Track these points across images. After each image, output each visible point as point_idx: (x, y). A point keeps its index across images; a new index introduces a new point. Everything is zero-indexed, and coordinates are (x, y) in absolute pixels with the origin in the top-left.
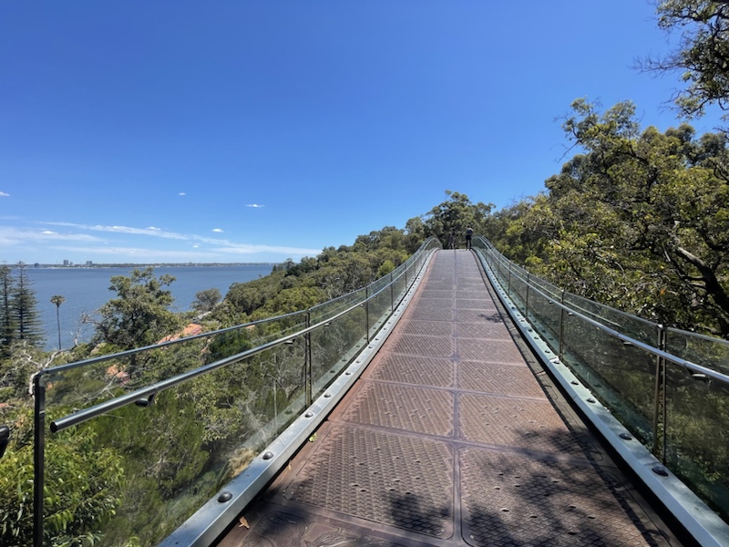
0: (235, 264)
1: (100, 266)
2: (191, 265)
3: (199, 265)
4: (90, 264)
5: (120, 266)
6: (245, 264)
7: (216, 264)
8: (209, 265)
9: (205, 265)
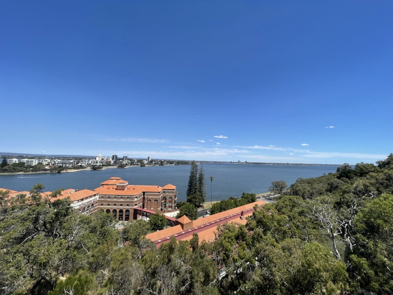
0: (314, 165)
1: (249, 163)
2: (288, 164)
3: (292, 164)
4: (246, 162)
5: (258, 163)
6: (321, 165)
7: (302, 164)
8: (297, 164)
9: (295, 164)
